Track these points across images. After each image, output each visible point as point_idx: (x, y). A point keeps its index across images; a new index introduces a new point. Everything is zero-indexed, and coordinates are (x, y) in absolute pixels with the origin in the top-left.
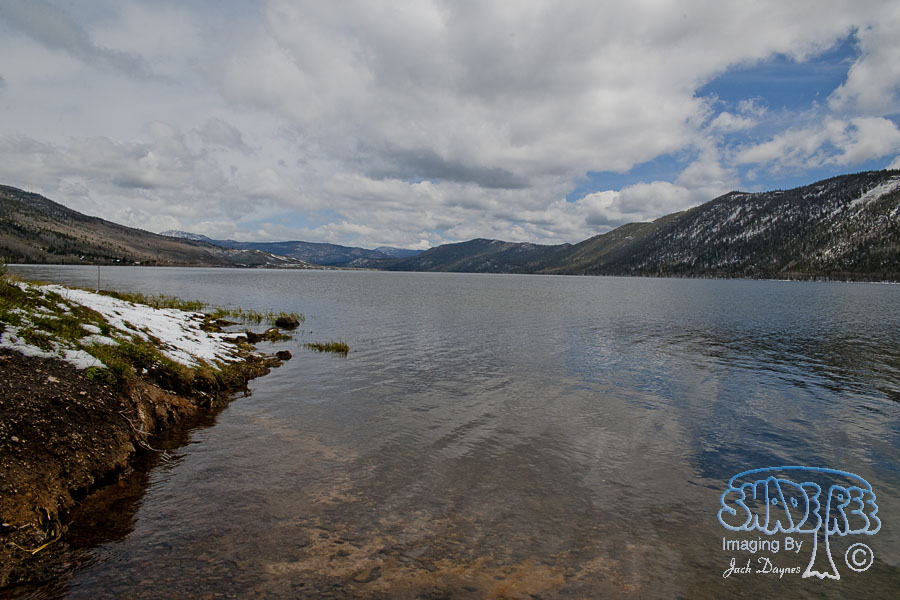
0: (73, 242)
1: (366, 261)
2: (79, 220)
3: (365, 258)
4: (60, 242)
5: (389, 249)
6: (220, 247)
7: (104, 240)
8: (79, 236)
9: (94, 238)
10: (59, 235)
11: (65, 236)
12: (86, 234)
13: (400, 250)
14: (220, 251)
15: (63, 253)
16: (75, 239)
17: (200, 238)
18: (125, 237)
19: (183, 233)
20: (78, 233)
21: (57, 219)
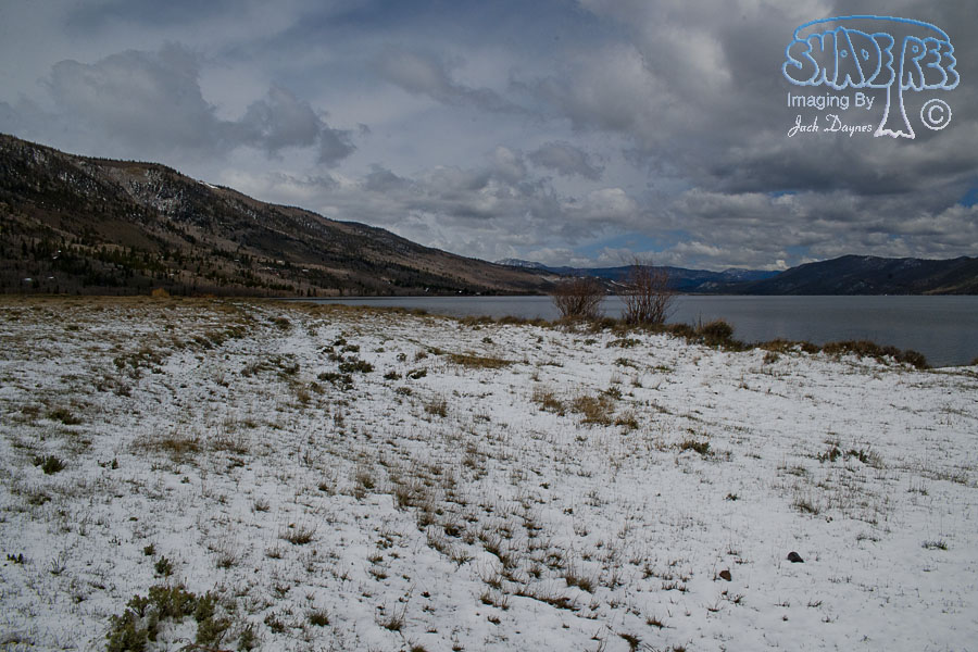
0: (416, 274)
1: (714, 285)
2: (420, 252)
3: (713, 282)
4: (405, 274)
5: (740, 272)
6: (557, 274)
7: (444, 271)
8: (421, 269)
9: (435, 268)
10: (403, 268)
11: (409, 269)
12: (428, 266)
13: (752, 271)
14: (558, 279)
15: (408, 286)
16: (418, 271)
17: (534, 266)
18: (463, 267)
19: (518, 261)
20: (420, 264)
21: (400, 253)
